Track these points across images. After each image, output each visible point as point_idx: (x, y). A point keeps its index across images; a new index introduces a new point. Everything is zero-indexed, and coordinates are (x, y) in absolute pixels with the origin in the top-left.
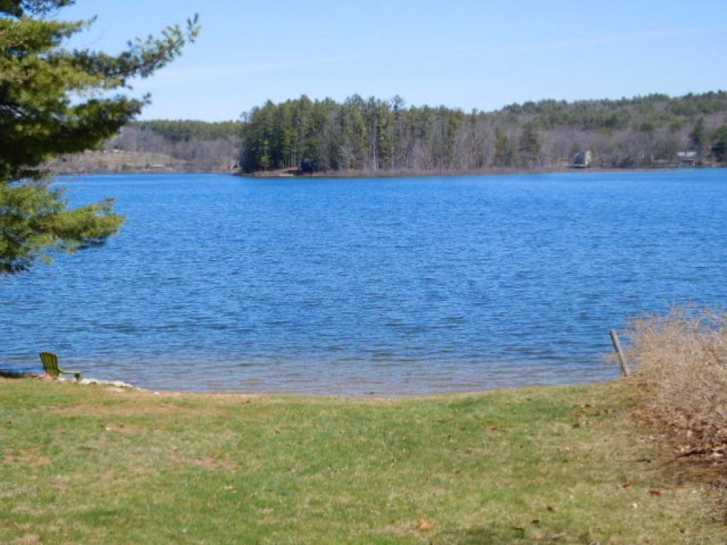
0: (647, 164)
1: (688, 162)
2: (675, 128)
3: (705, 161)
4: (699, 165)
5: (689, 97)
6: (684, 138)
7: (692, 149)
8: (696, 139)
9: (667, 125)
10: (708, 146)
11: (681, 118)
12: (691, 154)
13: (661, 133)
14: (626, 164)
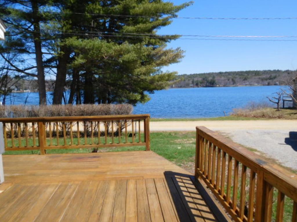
0: (184, 87)
1: (191, 87)
2: (189, 80)
3: (194, 86)
4: (193, 87)
5: (191, 75)
6: (191, 82)
7: (192, 84)
8: (193, 82)
9: (188, 80)
10: (195, 83)
11: (190, 78)
12: (192, 85)
13: (187, 81)
14: (181, 87)
